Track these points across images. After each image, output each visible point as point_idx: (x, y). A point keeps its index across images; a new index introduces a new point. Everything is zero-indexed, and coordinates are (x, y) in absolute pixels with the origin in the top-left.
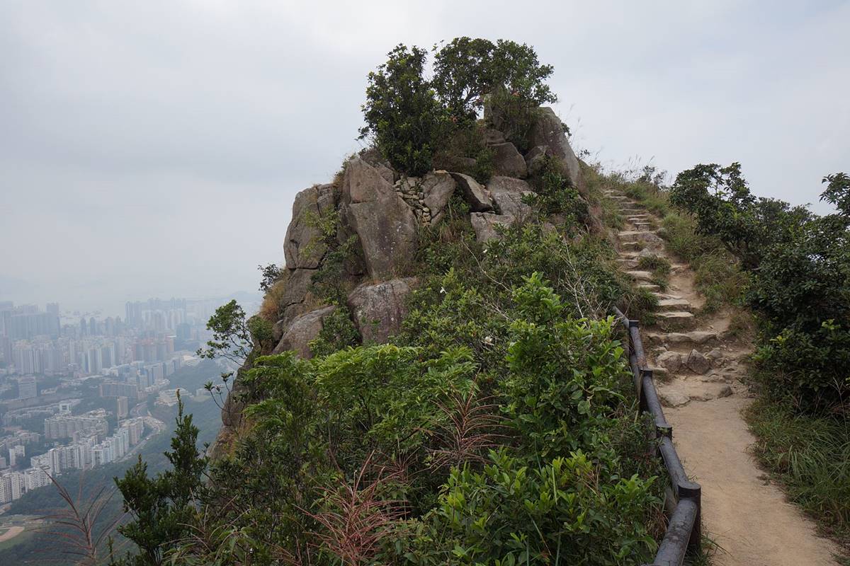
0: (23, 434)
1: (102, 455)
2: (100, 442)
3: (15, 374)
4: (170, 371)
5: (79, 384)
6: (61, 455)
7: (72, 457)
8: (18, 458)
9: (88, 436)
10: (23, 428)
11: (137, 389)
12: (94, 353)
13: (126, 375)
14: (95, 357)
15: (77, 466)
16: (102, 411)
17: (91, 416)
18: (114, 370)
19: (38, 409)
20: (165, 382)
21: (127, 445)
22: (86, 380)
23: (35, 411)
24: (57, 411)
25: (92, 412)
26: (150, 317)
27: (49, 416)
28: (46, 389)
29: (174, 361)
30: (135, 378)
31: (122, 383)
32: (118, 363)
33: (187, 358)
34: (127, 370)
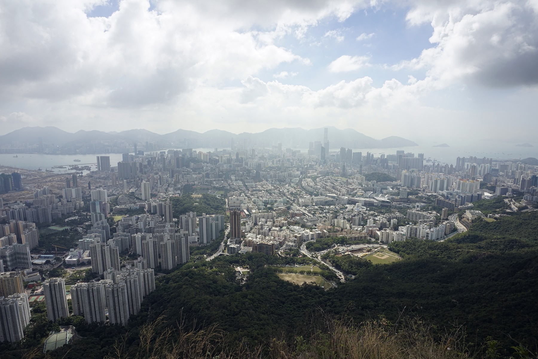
0: (398, 214)
1: (430, 235)
2: (430, 229)
3: (400, 185)
4: (475, 200)
5: (426, 196)
6: (411, 229)
7: (416, 232)
8: (394, 224)
9: (425, 223)
10: (398, 212)
11: (455, 206)
12: (436, 181)
13: (450, 196)
14: (436, 184)
15: (418, 237)
16: (434, 212)
17: (429, 214)
19: (406, 204)
20: (471, 205)
21: (444, 234)
22: (430, 195)
23: (405, 205)
24: (414, 207)
25: (430, 212)
26: (469, 167)
27: (410, 209)
29: (478, 194)
30: (454, 199)
31: (447, 201)
32: (447, 189)
33: (486, 194)
34: (451, 194)
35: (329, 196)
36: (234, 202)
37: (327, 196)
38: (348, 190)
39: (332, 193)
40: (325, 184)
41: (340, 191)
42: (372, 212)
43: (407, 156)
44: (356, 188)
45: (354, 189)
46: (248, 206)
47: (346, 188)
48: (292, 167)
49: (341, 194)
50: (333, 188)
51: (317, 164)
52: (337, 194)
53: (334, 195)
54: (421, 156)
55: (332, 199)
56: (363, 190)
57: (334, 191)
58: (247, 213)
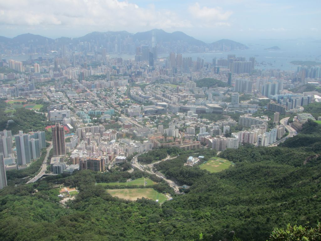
0: (231, 121)
1: (262, 141)
4: (305, 103)
5: (258, 101)
6: (244, 135)
7: (249, 138)
8: (227, 131)
10: (231, 118)
11: (286, 109)
12: (268, 86)
13: (282, 100)
14: (268, 88)
15: (250, 142)
16: (266, 117)
17: (261, 119)
18: (276, 96)
19: (238, 110)
20: (302, 109)
21: (275, 139)
22: (262, 100)
24: (246, 113)
25: (262, 116)
27: (243, 114)
28: (242, 100)
29: (309, 97)
30: (286, 103)
31: (278, 105)
32: (279, 93)
33: (316, 97)
34: (282, 98)
35: (160, 105)
36: (56, 117)
37: (157, 105)
38: (179, 98)
39: (163, 102)
40: (154, 92)
41: (170, 99)
42: (204, 120)
43: (238, 60)
44: (188, 95)
45: (185, 97)
46: (72, 120)
47: (177, 96)
48: (117, 75)
49: (172, 102)
50: (164, 95)
51: (145, 71)
52: (168, 103)
53: (165, 103)
54: (252, 59)
55: (162, 108)
56: (194, 96)
57: (164, 99)
58: (71, 127)
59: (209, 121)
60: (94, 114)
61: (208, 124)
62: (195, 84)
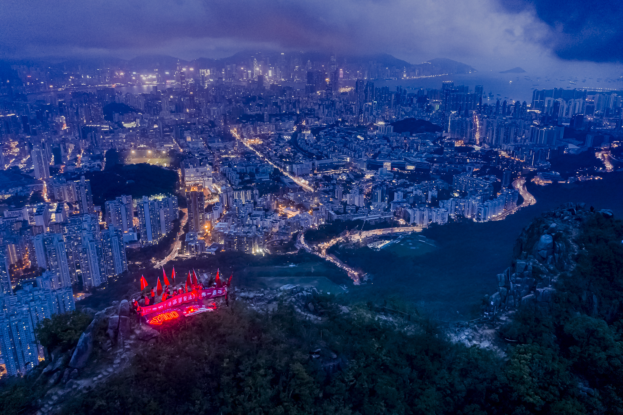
0: (439, 182)
2: (483, 202)
8: (433, 198)
9: (477, 195)
16: (493, 177)
18: (511, 146)
24: (464, 171)
25: (487, 176)
28: (460, 153)
33: (571, 146)
38: (367, 149)
41: (355, 151)
42: (402, 180)
43: (458, 91)
46: (214, 181)
50: (345, 145)
54: (479, 89)
58: (214, 191)
59: (409, 183)
60: (245, 171)
61: (408, 186)
62: (392, 127)
